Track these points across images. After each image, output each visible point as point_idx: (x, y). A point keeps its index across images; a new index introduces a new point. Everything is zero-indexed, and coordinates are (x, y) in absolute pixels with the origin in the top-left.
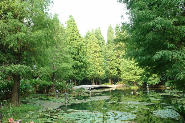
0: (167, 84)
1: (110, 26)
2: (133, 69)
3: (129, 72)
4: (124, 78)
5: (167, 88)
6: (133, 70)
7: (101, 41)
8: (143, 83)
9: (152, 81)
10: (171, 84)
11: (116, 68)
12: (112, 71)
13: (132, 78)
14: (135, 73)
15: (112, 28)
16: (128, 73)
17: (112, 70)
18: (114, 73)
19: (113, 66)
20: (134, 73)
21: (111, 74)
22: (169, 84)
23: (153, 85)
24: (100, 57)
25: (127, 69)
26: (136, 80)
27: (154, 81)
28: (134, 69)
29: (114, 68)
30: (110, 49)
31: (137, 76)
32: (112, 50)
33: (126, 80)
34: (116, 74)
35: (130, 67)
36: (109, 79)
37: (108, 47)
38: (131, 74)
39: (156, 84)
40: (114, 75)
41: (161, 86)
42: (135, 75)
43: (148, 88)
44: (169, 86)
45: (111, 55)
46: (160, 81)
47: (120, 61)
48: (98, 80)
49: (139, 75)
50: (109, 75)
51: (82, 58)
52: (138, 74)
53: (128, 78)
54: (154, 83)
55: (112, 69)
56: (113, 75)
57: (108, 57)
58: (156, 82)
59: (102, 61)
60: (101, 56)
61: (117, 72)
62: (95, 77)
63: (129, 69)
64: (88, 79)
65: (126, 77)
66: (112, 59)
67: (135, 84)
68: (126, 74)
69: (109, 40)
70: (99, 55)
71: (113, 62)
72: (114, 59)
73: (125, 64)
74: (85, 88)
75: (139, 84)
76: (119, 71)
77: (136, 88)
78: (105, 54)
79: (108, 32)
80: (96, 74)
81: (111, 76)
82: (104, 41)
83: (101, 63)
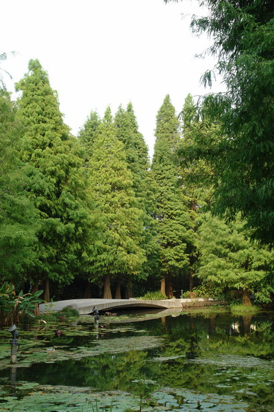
2: (239, 248)
3: (225, 256)
6: (241, 252)
7: (134, 153)
8: (272, 293)
11: (184, 241)
12: (169, 253)
13: (235, 277)
14: (247, 262)
15: (172, 109)
16: (222, 262)
17: (169, 248)
18: (178, 260)
19: (173, 234)
20: (243, 260)
21: (167, 261)
24: (132, 204)
25: (220, 247)
26: (250, 285)
28: (243, 248)
29: (178, 244)
30: (164, 181)
31: (253, 272)
32: (170, 184)
33: (217, 284)
34: (184, 262)
36: (160, 279)
37: (160, 172)
38: (231, 264)
40: (177, 264)
42: (246, 266)
45: (169, 200)
47: (197, 219)
48: (122, 283)
49: (259, 268)
50: (161, 265)
51: (70, 208)
52: (256, 264)
53: (222, 276)
55: (170, 245)
56: (173, 267)
57: (158, 207)
59: (137, 217)
60: (133, 202)
61: (188, 257)
62: (113, 272)
63: (227, 248)
64: (91, 280)
65: (215, 275)
66: (172, 214)
67: (245, 297)
68: (216, 264)
69: (161, 150)
70: (127, 198)
71: (175, 221)
72: (177, 211)
73: (213, 231)
74: (80, 309)
75: (258, 298)
76: (195, 251)
77: (248, 310)
78: (148, 194)
79: (159, 120)
80: (116, 262)
81: (165, 270)
82: (145, 151)
83: (135, 226)
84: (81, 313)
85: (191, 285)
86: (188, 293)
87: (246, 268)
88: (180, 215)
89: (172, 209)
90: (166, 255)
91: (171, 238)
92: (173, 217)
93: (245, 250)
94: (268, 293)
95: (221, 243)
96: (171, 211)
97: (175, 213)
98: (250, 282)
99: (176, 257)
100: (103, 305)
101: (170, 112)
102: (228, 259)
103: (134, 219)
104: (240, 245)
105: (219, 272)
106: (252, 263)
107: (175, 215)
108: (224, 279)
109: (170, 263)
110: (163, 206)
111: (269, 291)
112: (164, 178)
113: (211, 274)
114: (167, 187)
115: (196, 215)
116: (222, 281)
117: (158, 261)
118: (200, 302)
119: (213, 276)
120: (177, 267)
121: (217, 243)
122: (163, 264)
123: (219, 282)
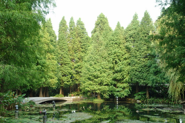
0: (137, 97)
1: (63, 18)
2: (98, 77)
3: (92, 80)
4: (86, 88)
5: (138, 101)
6: (99, 79)
7: (53, 38)
8: (109, 95)
9: (120, 93)
10: (142, 97)
11: (70, 74)
12: (64, 79)
13: (97, 89)
14: (101, 82)
15: (65, 21)
16: (91, 82)
17: (64, 77)
18: (67, 82)
19: (66, 71)
20: (100, 82)
21: (63, 82)
22: (140, 96)
23: (122, 97)
25: (91, 77)
26: (102, 92)
27: (123, 93)
28: (100, 77)
29: (68, 75)
30: (63, 50)
31: (103, 87)
32: (65, 51)
33: (89, 91)
34: (70, 82)
35: (95, 74)
36: (60, 89)
37: (61, 46)
38: (95, 83)
39: (126, 96)
40: (67, 83)
41: (130, 99)
42: (101, 84)
43: (117, 102)
44: (139, 99)
45: (65, 57)
46: (130, 93)
47: (75, 66)
49: (105, 85)
50: (60, 83)
51: (38, 59)
52: (105, 83)
53: (90, 88)
54: (123, 95)
55: (64, 75)
57: (60, 60)
58: (125, 94)
59: (55, 64)
60: (53, 58)
61: (71, 80)
62: (45, 86)
63: (93, 77)
64: (35, 89)
65: (88, 87)
66: (66, 63)
67: (99, 96)
68: (89, 83)
69: (62, 38)
70: (51, 56)
71: (67, 66)
72: (68, 62)
73: (88, 71)
74: (36, 101)
75: (104, 97)
76: (74, 78)
77: (100, 101)
78: (57, 55)
79: (60, 26)
80: (46, 82)
81: (62, 85)
82: (56, 37)
83: (54, 68)
84: (36, 103)
85: (71, 91)
86: (71, 94)
87: (100, 85)
88: (69, 64)
89: (66, 61)
90: (63, 79)
91: (65, 73)
92: (66, 65)
93: (101, 78)
94: (108, 94)
95: (91, 75)
96: (66, 62)
97: (67, 63)
98: (102, 90)
99: (67, 80)
100: (45, 100)
101: (65, 23)
102: (93, 81)
103: (53, 65)
104: (99, 76)
105: (90, 86)
106: (103, 83)
107: (67, 64)
108: (92, 89)
109: (65, 82)
110: (62, 60)
111: (108, 93)
112: (62, 49)
113: (87, 87)
114: (64, 52)
115: (74, 64)
116: (91, 90)
117: (60, 82)
118: (78, 98)
119: (88, 88)
120: (67, 84)
121: (90, 75)
122: (62, 83)
123: (90, 90)
